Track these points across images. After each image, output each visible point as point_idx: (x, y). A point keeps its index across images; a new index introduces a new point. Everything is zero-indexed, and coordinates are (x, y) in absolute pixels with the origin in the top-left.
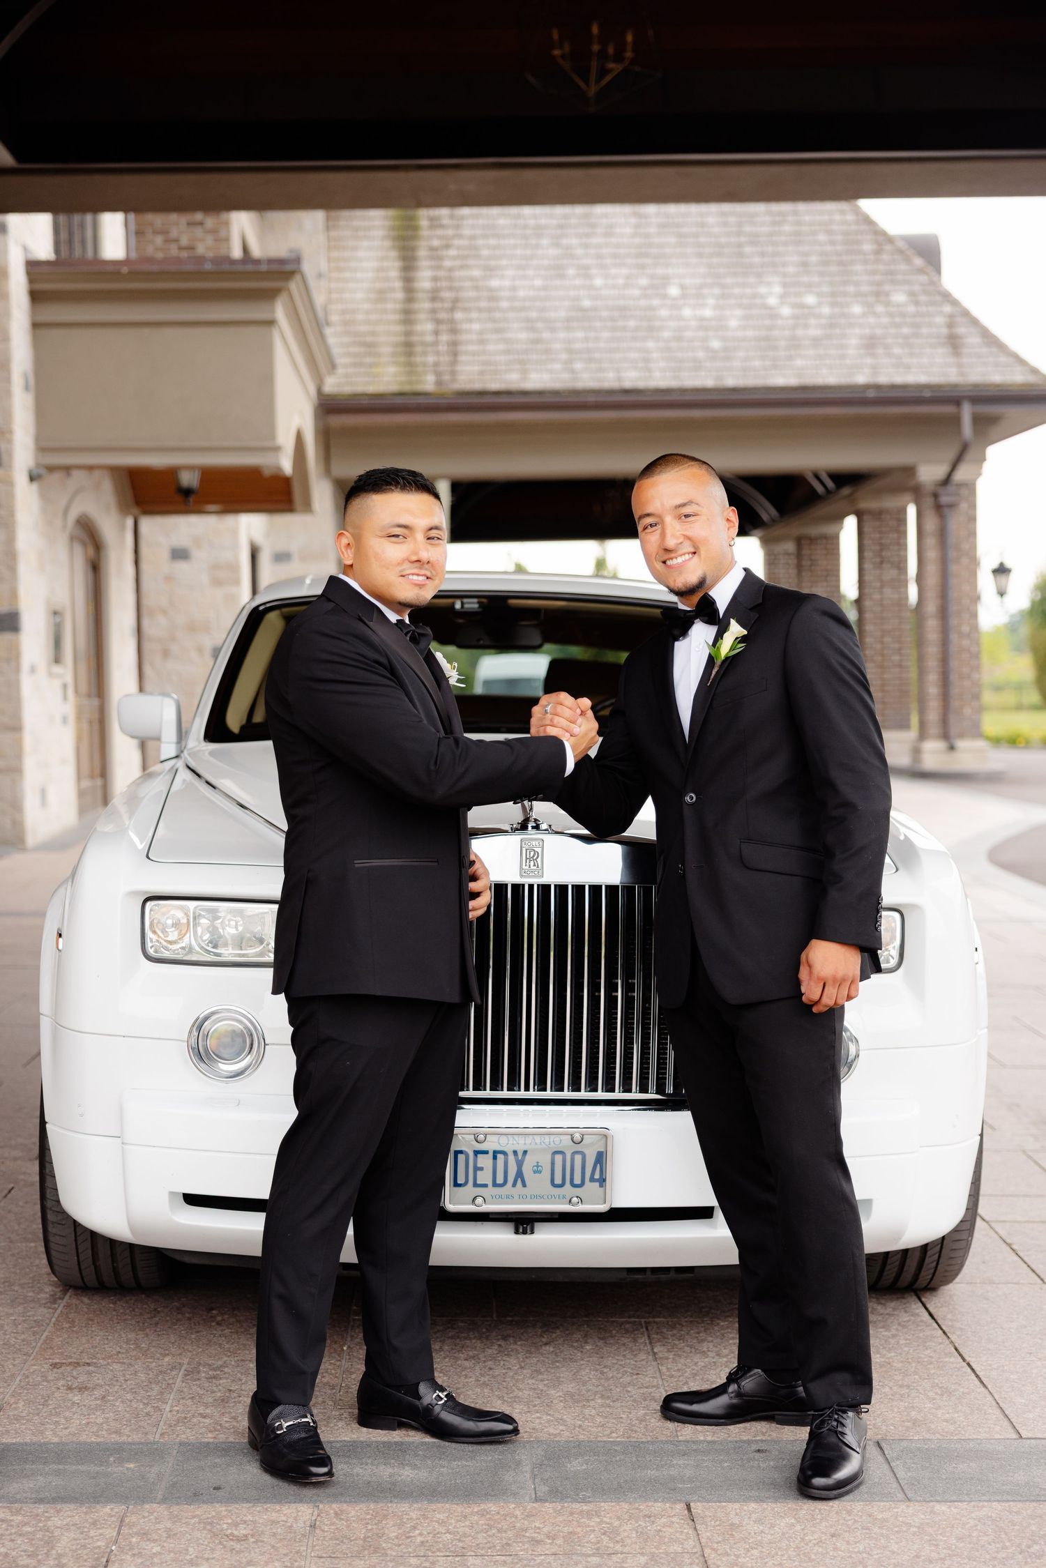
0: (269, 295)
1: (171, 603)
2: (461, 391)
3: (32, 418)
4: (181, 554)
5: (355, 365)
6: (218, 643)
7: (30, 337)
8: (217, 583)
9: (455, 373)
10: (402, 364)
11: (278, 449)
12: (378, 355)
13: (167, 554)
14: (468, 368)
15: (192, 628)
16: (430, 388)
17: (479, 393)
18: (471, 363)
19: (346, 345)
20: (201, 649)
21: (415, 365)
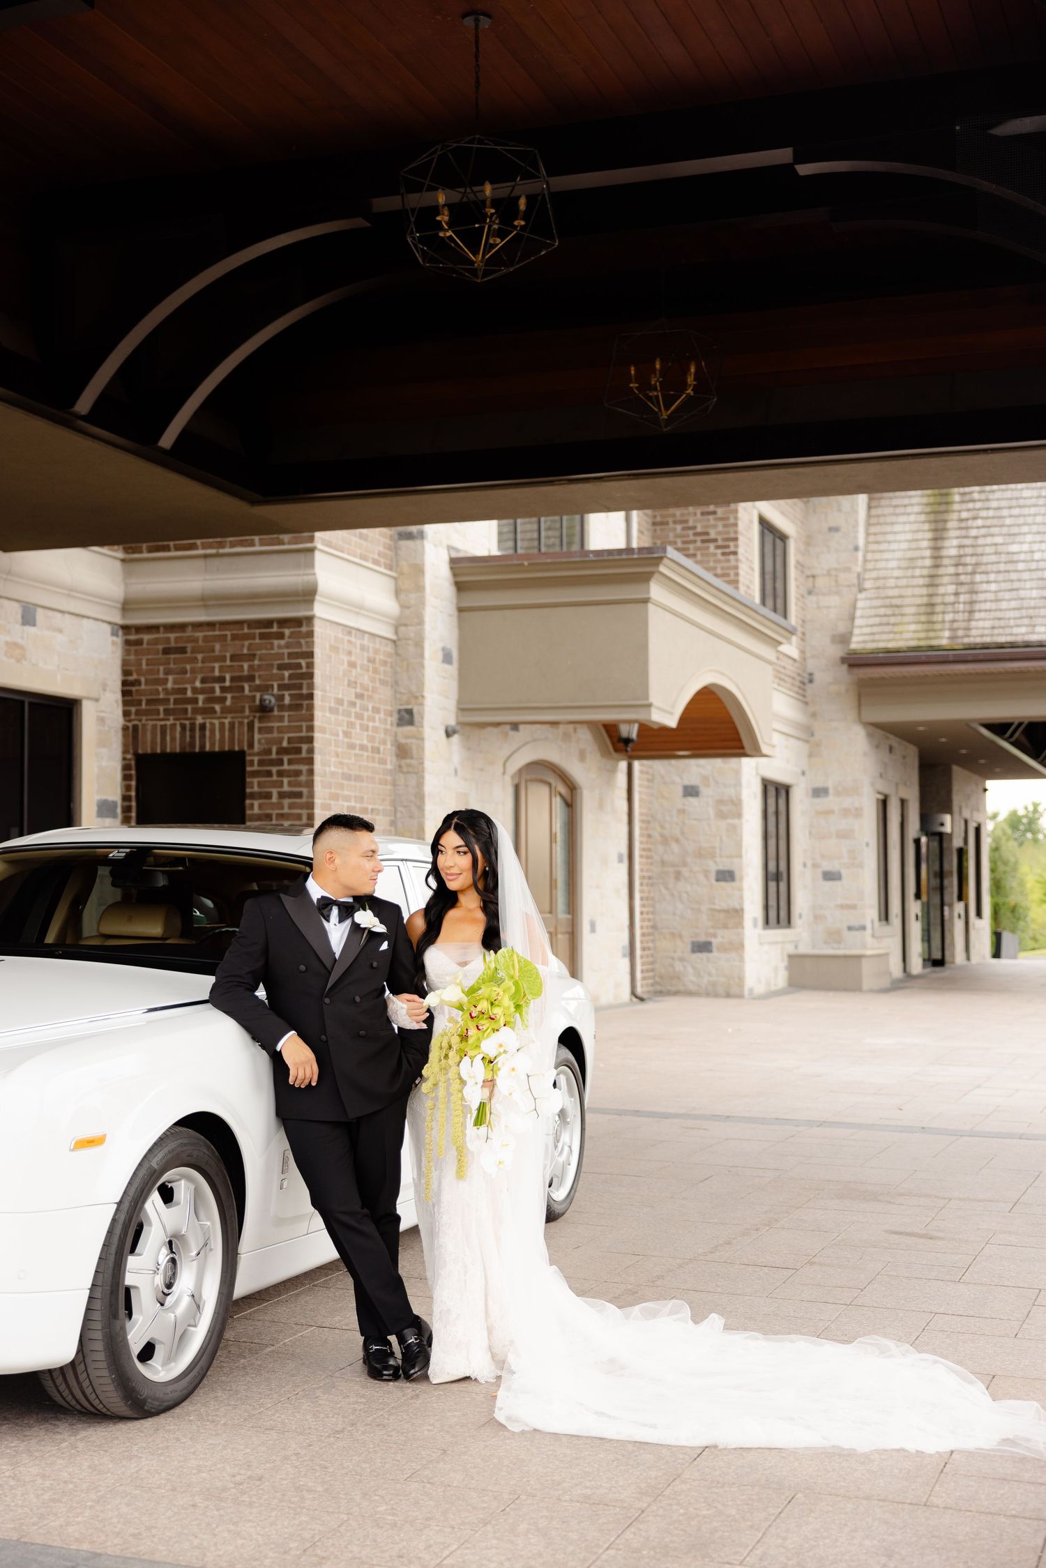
0: (645, 578)
1: (683, 833)
2: (970, 644)
3: (453, 686)
4: (691, 791)
5: (881, 624)
6: (721, 868)
7: (454, 620)
8: (721, 815)
9: (968, 629)
10: (923, 623)
11: (650, 705)
12: (902, 615)
13: (680, 791)
14: (981, 624)
15: (700, 854)
16: (944, 642)
17: (985, 647)
18: (984, 620)
19: (875, 608)
20: (706, 873)
21: (933, 623)
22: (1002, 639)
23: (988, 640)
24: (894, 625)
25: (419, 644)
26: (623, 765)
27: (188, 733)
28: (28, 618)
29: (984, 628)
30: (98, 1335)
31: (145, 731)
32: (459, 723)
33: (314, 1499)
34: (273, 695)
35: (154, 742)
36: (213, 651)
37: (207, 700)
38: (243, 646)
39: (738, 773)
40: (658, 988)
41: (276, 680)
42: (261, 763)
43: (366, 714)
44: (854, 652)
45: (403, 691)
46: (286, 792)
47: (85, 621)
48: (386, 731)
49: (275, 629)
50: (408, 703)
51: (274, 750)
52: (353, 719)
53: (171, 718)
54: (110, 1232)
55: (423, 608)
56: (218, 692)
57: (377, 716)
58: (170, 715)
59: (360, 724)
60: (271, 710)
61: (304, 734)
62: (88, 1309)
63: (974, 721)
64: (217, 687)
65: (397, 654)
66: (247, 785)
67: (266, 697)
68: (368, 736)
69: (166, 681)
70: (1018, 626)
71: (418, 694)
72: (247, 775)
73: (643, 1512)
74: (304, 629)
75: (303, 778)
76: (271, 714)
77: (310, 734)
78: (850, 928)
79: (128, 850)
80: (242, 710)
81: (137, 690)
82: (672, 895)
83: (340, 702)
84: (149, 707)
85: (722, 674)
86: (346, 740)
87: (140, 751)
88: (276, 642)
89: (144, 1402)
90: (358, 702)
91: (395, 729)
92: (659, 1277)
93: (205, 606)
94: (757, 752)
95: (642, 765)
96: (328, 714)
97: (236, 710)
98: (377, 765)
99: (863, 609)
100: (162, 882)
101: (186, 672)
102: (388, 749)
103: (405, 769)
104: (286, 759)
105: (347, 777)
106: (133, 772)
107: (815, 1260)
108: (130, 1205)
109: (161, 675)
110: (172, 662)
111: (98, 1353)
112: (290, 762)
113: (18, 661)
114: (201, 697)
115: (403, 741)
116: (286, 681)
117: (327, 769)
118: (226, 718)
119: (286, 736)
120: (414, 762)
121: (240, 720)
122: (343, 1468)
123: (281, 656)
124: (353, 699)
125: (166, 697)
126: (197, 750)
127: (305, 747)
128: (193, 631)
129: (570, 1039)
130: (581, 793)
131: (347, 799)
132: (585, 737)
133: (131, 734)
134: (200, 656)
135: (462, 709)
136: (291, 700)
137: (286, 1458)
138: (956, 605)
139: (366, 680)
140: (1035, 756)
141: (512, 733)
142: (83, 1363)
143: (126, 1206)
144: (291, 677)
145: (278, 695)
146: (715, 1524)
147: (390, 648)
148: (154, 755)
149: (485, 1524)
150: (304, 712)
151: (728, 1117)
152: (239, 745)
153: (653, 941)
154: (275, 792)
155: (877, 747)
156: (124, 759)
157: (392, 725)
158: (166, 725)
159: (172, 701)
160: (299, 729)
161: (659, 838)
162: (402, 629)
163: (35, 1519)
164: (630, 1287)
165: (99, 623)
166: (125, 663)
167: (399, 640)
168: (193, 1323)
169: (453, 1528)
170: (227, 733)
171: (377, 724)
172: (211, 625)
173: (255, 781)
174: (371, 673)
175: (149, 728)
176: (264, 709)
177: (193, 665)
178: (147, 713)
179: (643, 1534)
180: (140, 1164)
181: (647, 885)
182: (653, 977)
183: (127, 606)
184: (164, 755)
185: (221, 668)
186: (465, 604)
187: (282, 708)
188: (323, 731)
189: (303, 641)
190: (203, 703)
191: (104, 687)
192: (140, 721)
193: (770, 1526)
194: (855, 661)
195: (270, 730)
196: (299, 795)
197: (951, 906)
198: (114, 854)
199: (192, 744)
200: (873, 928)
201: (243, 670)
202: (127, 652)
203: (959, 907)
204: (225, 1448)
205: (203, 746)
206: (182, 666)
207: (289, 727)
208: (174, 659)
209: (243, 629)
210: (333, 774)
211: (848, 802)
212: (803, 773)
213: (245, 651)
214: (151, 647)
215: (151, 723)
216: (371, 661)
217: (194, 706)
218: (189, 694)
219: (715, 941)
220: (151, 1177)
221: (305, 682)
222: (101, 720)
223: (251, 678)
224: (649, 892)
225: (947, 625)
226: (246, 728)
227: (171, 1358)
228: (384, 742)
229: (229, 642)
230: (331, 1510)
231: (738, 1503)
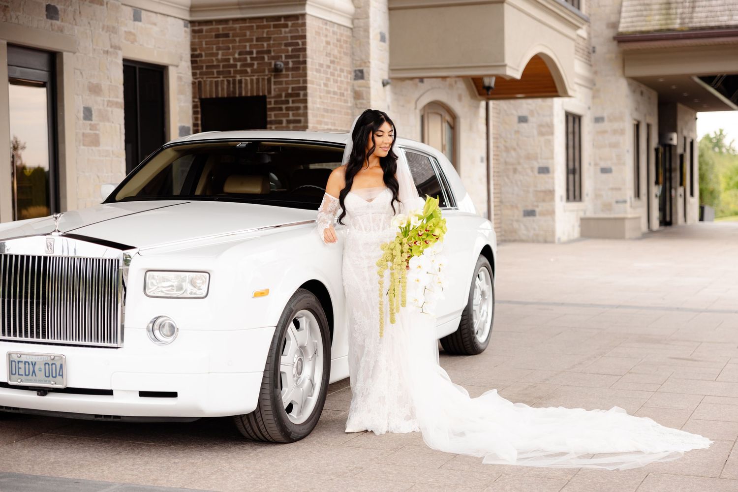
1: (518, 145)
2: (692, 28)
3: (386, 55)
4: (523, 120)
5: (638, 16)
6: (541, 165)
7: (386, 16)
8: (541, 134)
9: (691, 18)
10: (663, 15)
11: (505, 66)
12: (651, 10)
13: (516, 119)
14: (699, 15)
15: (528, 157)
16: (677, 26)
17: (702, 28)
18: (701, 12)
19: (634, 6)
20: (532, 169)
21: (670, 14)
22: (713, 24)
23: (704, 24)
24: (646, 16)
25: (367, 30)
26: (483, 103)
27: (231, 86)
28: (137, 17)
29: (701, 18)
30: (268, 397)
31: (205, 85)
32: (390, 78)
33: (393, 477)
34: (282, 62)
35: (211, 91)
36: (245, 35)
37: (242, 66)
38: (263, 32)
39: (551, 108)
40: (503, 238)
41: (283, 53)
42: (276, 103)
43: (336, 73)
44: (621, 34)
45: (357, 58)
46: (291, 120)
47: (169, 19)
48: (348, 83)
49: (283, 22)
50: (360, 66)
51: (284, 94)
52: (329, 76)
53: (221, 76)
54: (273, 342)
55: (369, 8)
56: (249, 61)
57: (342, 74)
58: (220, 75)
59: (333, 79)
60: (281, 71)
61: (301, 85)
62: (262, 383)
63: (694, 75)
64: (248, 57)
65: (353, 37)
66: (268, 116)
67: (278, 63)
68: (338, 86)
69: (217, 54)
70: (722, 16)
71: (367, 61)
72: (268, 110)
73: (569, 481)
74: (300, 21)
75: (301, 111)
76: (281, 73)
77: (305, 85)
78: (617, 202)
79: (247, 143)
80: (264, 71)
81: (200, 60)
82: (512, 182)
83: (321, 65)
84: (207, 70)
85: (546, 47)
86: (325, 88)
87: (203, 97)
88: (283, 30)
89: (291, 433)
90: (332, 65)
91: (353, 82)
92: (547, 380)
93: (240, 9)
94: (565, 94)
95: (493, 104)
96: (315, 73)
97: (260, 71)
98: (343, 104)
99: (626, 7)
100: (268, 160)
101: (228, 48)
102: (349, 94)
103: (359, 106)
104: (290, 100)
105: (326, 111)
106: (199, 109)
107: (631, 371)
108: (282, 328)
109: (215, 51)
110: (221, 42)
111: (267, 406)
112: (293, 102)
113: (132, 43)
114: (239, 64)
115: (357, 89)
116: (290, 53)
117: (315, 106)
118: (254, 76)
119: (291, 86)
120: (364, 101)
121: (263, 77)
122: (404, 464)
123: (286, 38)
124: (329, 63)
125: (218, 64)
126: (237, 95)
127: (302, 93)
128: (233, 24)
129: (487, 252)
130: (459, 121)
131: (326, 124)
132: (461, 86)
133: (197, 87)
134: (237, 39)
135: (392, 70)
136: (293, 64)
137: (371, 460)
138: (684, 4)
139: (336, 52)
140: (728, 97)
141: (420, 84)
142: (259, 412)
143: (280, 328)
144: (293, 51)
145: (285, 62)
146: (609, 486)
147: (349, 33)
148: (211, 99)
149: (488, 487)
150: (301, 72)
151: (563, 304)
152: (262, 92)
153: (500, 210)
154: (284, 120)
155: (634, 92)
156: (193, 102)
157: (351, 79)
158: (218, 81)
159: (221, 66)
160: (298, 82)
161: (503, 148)
162: (356, 21)
163: (251, 485)
164: (531, 384)
165: (177, 20)
166: (192, 44)
167: (354, 27)
168: (310, 394)
169: (471, 488)
170: (255, 86)
171: (343, 79)
172: (244, 20)
173: (273, 113)
174: (339, 48)
175: (208, 83)
176: (277, 71)
177: (233, 44)
178: (206, 73)
179: (572, 490)
180: (286, 307)
181: (497, 176)
182: (500, 232)
183: (193, 9)
184: (217, 99)
185: (250, 46)
186: (392, 6)
187: (287, 69)
188: (313, 83)
189: (300, 29)
190: (240, 67)
191: (181, 59)
192: (202, 78)
193: (638, 487)
194: (621, 39)
195: (281, 83)
196: (299, 121)
197: (676, 189)
198: (239, 145)
199: (234, 92)
200: (631, 202)
201: (263, 47)
202: (193, 37)
203: (680, 190)
204: (337, 455)
205: (240, 93)
206: (227, 45)
207: (292, 81)
208: (222, 41)
209: (263, 22)
210: (318, 109)
211: (616, 125)
212: (589, 108)
213: (265, 35)
214: (207, 34)
215: (209, 80)
216: (339, 40)
217: (235, 69)
218: (232, 62)
219: (537, 210)
220: (291, 314)
221: (301, 54)
222: (180, 78)
223: (269, 52)
224: (498, 180)
225: (679, 16)
226: (266, 82)
227: (301, 412)
228: (347, 90)
229: (255, 30)
230: (404, 481)
231: (619, 477)
